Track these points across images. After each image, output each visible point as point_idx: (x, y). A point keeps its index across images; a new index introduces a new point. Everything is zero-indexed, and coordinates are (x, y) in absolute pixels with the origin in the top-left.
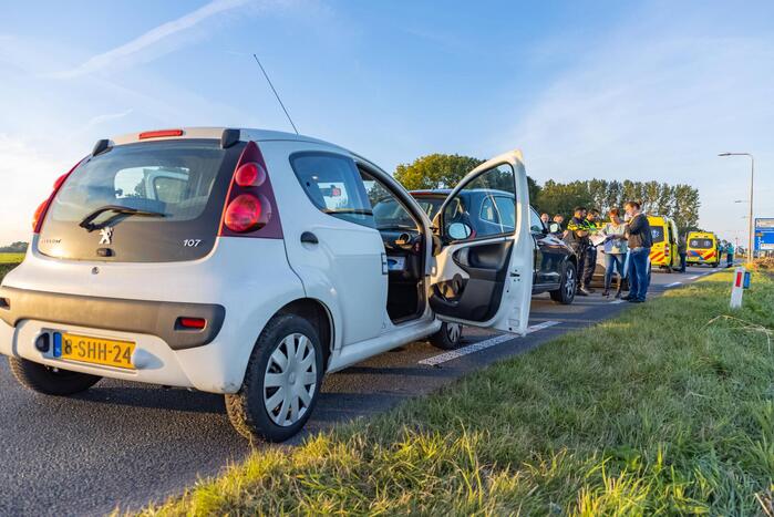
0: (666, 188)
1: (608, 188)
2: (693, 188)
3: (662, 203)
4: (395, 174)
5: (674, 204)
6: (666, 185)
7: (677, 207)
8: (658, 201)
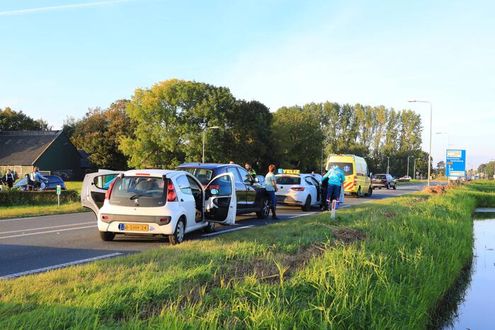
0: (393, 112)
1: (341, 111)
2: (417, 114)
3: (390, 127)
4: (133, 97)
5: (401, 128)
6: (392, 109)
7: (403, 131)
8: (387, 124)
